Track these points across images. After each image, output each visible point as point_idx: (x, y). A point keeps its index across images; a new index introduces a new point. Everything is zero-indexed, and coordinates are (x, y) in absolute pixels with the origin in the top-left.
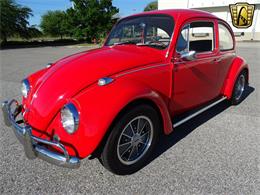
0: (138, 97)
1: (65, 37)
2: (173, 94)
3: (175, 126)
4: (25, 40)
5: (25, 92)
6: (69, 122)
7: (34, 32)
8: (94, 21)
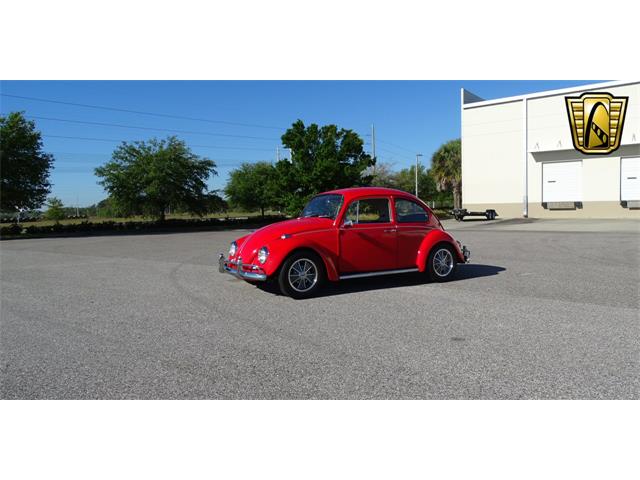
0: (317, 250)
1: (270, 212)
2: (340, 252)
3: (341, 278)
4: (197, 217)
5: (233, 251)
6: (263, 257)
7: (214, 202)
8: (325, 182)
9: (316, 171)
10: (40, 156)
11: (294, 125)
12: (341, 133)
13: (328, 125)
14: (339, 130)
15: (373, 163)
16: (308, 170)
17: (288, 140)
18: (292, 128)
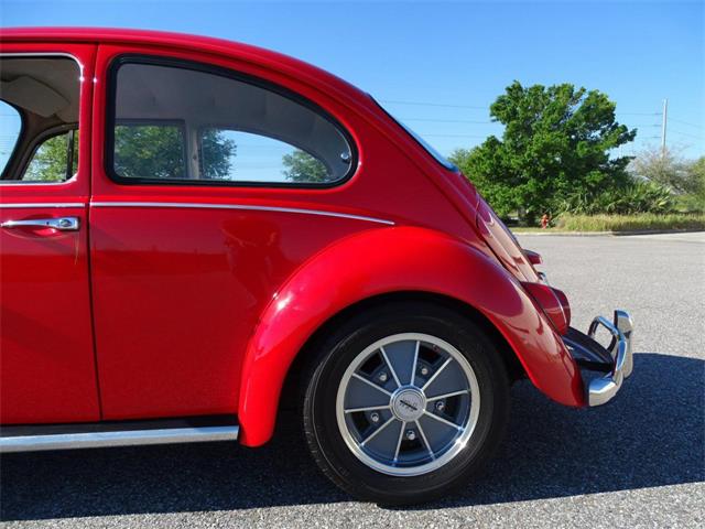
9: (532, 150)
10: (221, 143)
11: (508, 89)
12: (580, 94)
13: (559, 84)
14: (576, 90)
15: (631, 137)
16: (519, 150)
17: (498, 109)
18: (506, 93)
